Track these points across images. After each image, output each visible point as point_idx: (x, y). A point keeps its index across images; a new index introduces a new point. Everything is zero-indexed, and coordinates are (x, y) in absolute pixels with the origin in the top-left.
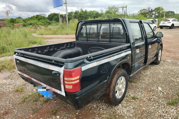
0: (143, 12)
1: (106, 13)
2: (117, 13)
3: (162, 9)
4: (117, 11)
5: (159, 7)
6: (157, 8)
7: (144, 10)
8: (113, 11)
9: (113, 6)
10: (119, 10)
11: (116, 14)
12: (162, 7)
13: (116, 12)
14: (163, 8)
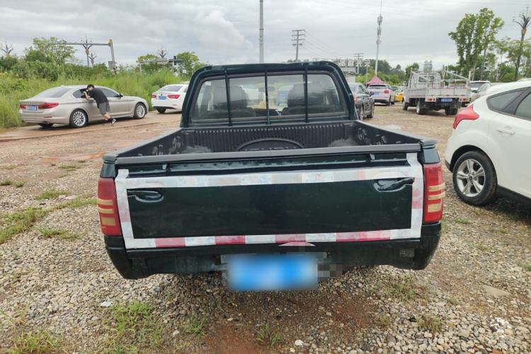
0: (148, 64)
1: (28, 58)
2: (68, 61)
3: (196, 59)
4: (68, 55)
5: (188, 53)
6: (183, 55)
7: (149, 56)
8: (52, 55)
9: (53, 39)
10: (73, 52)
11: (66, 63)
12: (194, 52)
13: (64, 57)
14: (195, 54)
